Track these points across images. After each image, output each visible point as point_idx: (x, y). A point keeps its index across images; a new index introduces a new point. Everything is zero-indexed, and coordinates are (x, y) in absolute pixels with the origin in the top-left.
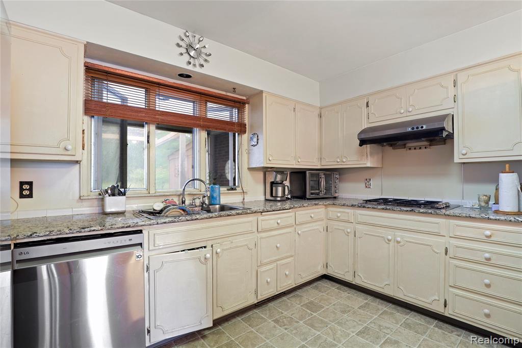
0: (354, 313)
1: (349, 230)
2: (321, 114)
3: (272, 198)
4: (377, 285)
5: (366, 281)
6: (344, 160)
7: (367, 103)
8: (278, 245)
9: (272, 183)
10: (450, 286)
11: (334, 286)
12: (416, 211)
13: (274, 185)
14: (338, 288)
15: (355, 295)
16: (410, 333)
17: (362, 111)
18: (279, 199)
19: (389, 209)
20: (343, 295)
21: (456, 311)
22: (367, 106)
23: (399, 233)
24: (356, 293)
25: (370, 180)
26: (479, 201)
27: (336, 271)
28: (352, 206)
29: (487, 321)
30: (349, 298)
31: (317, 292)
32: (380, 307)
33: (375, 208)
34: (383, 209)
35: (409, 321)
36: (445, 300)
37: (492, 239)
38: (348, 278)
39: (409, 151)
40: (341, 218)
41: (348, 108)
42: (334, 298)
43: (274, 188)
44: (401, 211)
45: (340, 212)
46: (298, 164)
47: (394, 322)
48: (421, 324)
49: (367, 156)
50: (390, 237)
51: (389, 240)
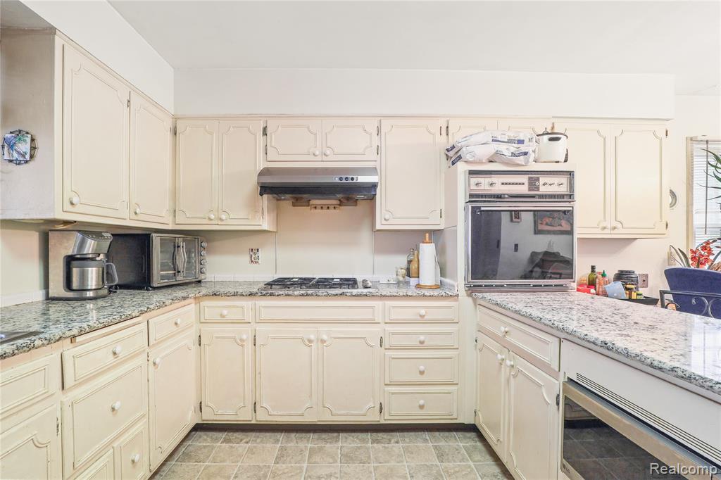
0: (274, 475)
1: (244, 337)
2: (175, 128)
3: (70, 295)
4: (292, 413)
5: (275, 413)
6: (224, 217)
7: (265, 129)
8: (117, 406)
9: (70, 260)
10: (386, 385)
11: (217, 440)
12: (348, 294)
13: (74, 263)
14: (226, 441)
15: (258, 440)
16: (356, 467)
17: (255, 139)
18: (90, 294)
19: (312, 295)
20: (240, 450)
21: (393, 413)
22: (265, 133)
23: (324, 328)
24: (258, 437)
25: (258, 250)
26: (397, 275)
27: (220, 412)
28: (251, 294)
29: (422, 412)
30: (251, 451)
31: (191, 464)
32: (301, 445)
33: (289, 295)
34: (302, 295)
35: (345, 450)
36: (381, 404)
37: (426, 318)
38: (246, 417)
39: (314, 211)
40: (228, 317)
41: (232, 129)
42: (228, 463)
43: (75, 272)
44: (328, 295)
45: (227, 307)
46: (135, 217)
47: (331, 460)
48: (359, 448)
49: (263, 213)
50: (312, 337)
51: (310, 341)
